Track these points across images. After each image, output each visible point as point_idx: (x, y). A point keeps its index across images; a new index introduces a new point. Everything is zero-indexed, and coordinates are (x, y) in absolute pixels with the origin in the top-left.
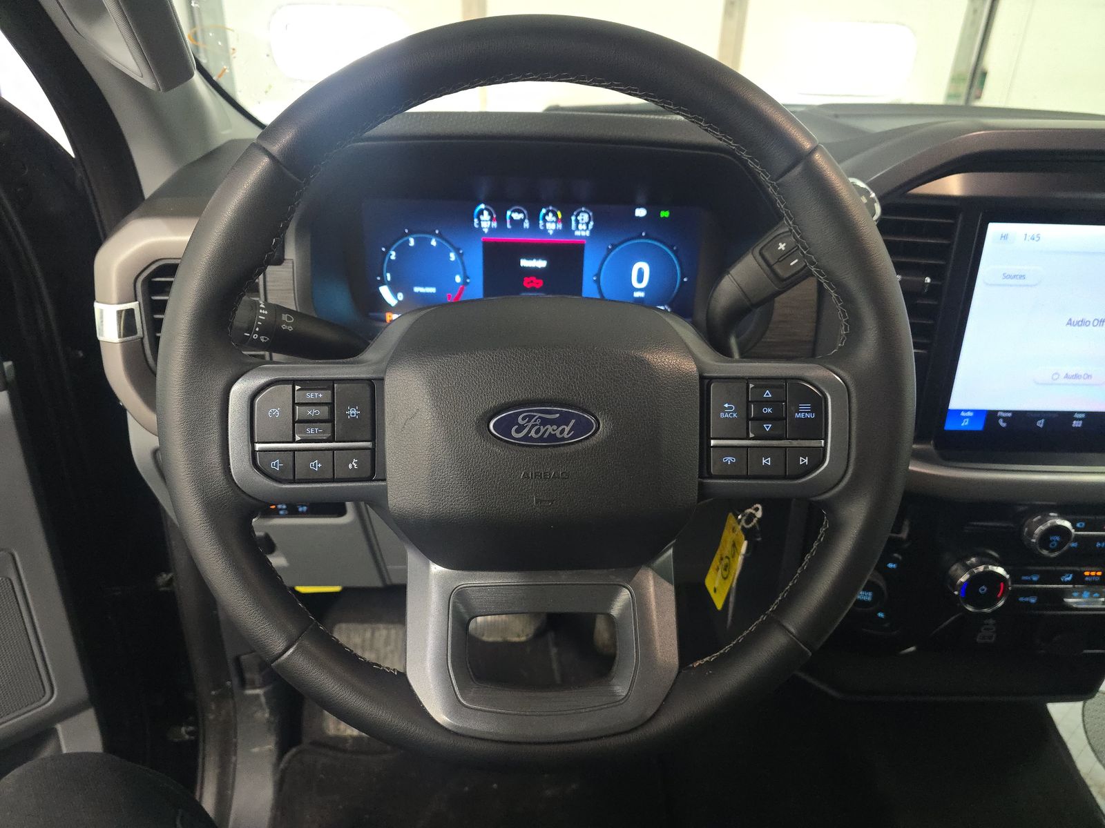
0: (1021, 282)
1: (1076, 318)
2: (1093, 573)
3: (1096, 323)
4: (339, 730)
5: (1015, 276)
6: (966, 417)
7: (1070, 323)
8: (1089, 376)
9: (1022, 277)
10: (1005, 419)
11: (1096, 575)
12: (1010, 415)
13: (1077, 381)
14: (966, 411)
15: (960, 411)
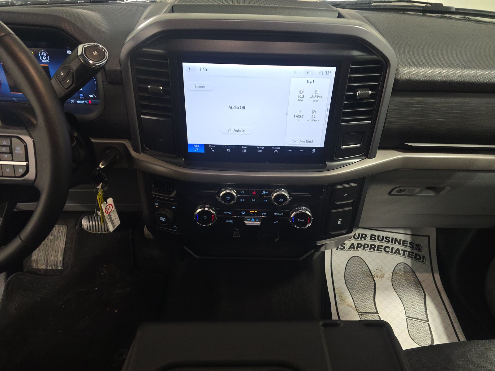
0: (203, 89)
1: (232, 105)
2: (253, 212)
3: (241, 108)
4: (38, 266)
5: (200, 87)
6: (196, 147)
7: (230, 107)
8: (244, 131)
9: (204, 87)
10: (213, 148)
11: (255, 212)
12: (214, 146)
13: (239, 133)
14: (196, 145)
15: (193, 145)
